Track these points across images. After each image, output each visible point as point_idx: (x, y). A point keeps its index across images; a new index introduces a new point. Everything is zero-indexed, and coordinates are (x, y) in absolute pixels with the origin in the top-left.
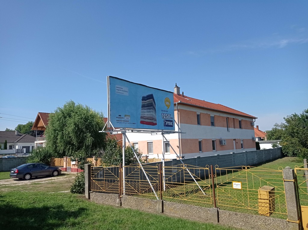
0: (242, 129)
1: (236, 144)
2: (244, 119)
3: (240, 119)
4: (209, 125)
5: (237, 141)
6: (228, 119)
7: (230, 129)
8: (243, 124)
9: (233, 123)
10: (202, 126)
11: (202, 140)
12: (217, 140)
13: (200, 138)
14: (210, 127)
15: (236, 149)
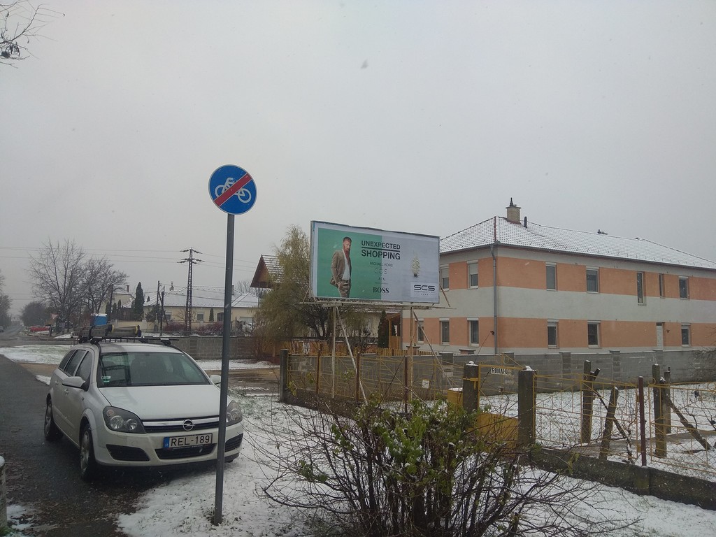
0: (689, 299)
1: (664, 334)
2: (696, 275)
3: (684, 275)
4: (581, 290)
5: (666, 328)
6: (644, 277)
7: (649, 300)
8: (693, 288)
9: (657, 286)
10: (560, 293)
11: (557, 321)
12: (602, 324)
13: (553, 316)
14: (585, 294)
15: (665, 345)
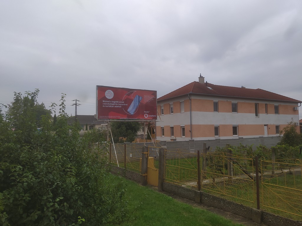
0: (279, 114)
1: (268, 130)
2: (282, 104)
3: (276, 104)
4: (229, 112)
5: (269, 127)
6: (259, 105)
7: (260, 115)
8: (281, 110)
9: (265, 109)
10: (220, 113)
11: (219, 125)
12: (239, 126)
13: (217, 124)
14: (231, 114)
15: (268, 134)
